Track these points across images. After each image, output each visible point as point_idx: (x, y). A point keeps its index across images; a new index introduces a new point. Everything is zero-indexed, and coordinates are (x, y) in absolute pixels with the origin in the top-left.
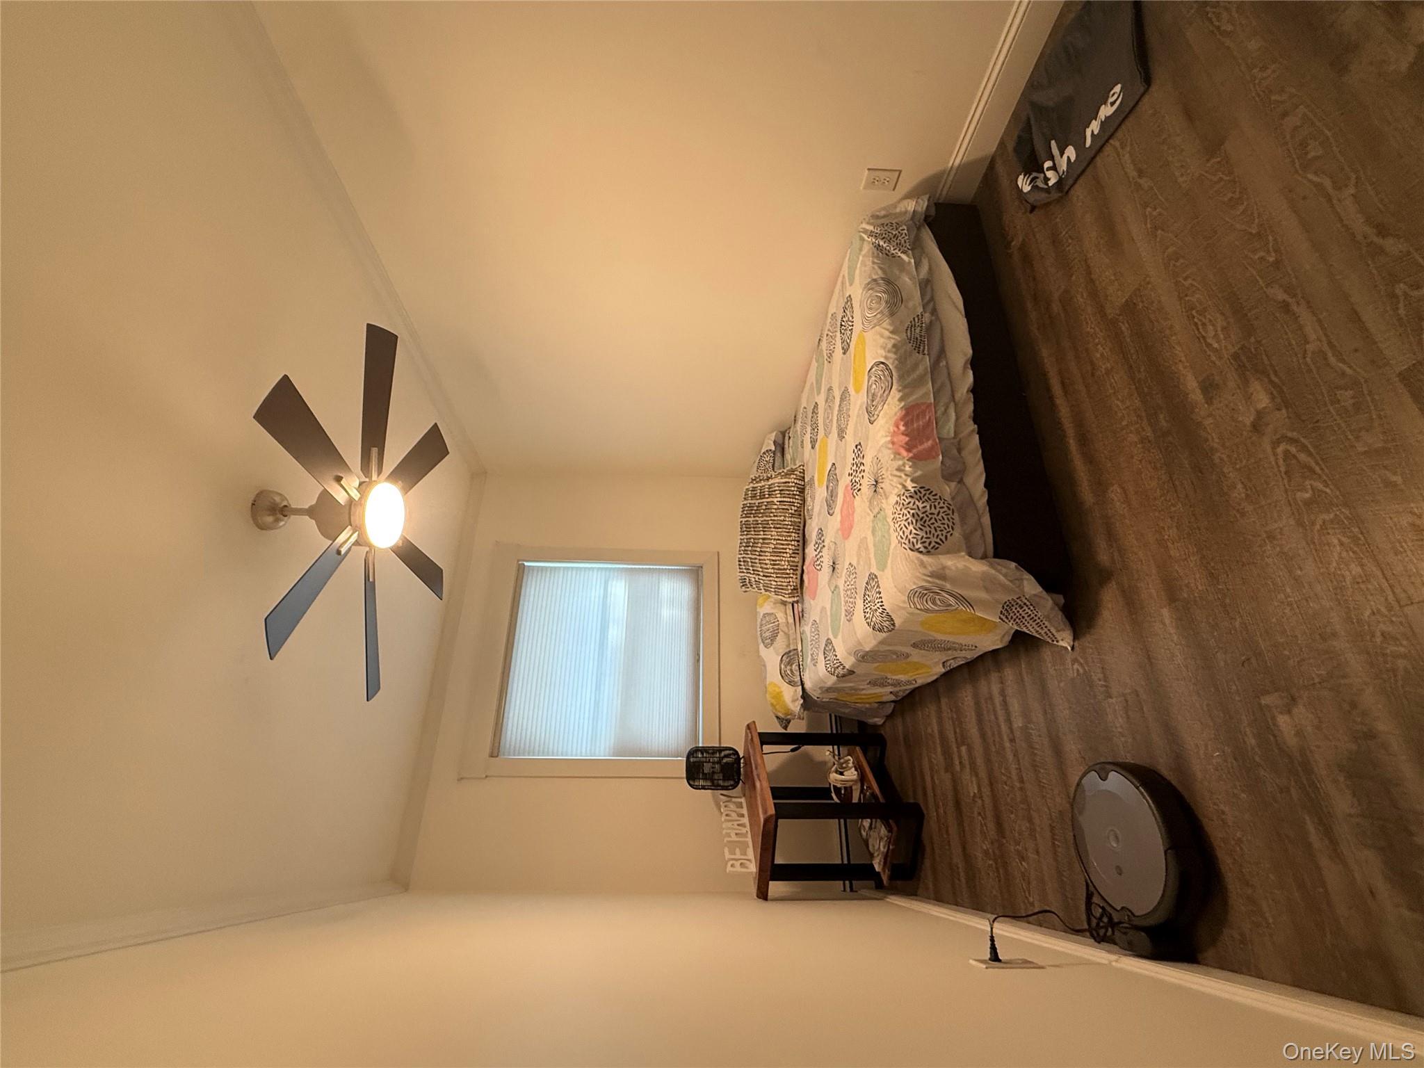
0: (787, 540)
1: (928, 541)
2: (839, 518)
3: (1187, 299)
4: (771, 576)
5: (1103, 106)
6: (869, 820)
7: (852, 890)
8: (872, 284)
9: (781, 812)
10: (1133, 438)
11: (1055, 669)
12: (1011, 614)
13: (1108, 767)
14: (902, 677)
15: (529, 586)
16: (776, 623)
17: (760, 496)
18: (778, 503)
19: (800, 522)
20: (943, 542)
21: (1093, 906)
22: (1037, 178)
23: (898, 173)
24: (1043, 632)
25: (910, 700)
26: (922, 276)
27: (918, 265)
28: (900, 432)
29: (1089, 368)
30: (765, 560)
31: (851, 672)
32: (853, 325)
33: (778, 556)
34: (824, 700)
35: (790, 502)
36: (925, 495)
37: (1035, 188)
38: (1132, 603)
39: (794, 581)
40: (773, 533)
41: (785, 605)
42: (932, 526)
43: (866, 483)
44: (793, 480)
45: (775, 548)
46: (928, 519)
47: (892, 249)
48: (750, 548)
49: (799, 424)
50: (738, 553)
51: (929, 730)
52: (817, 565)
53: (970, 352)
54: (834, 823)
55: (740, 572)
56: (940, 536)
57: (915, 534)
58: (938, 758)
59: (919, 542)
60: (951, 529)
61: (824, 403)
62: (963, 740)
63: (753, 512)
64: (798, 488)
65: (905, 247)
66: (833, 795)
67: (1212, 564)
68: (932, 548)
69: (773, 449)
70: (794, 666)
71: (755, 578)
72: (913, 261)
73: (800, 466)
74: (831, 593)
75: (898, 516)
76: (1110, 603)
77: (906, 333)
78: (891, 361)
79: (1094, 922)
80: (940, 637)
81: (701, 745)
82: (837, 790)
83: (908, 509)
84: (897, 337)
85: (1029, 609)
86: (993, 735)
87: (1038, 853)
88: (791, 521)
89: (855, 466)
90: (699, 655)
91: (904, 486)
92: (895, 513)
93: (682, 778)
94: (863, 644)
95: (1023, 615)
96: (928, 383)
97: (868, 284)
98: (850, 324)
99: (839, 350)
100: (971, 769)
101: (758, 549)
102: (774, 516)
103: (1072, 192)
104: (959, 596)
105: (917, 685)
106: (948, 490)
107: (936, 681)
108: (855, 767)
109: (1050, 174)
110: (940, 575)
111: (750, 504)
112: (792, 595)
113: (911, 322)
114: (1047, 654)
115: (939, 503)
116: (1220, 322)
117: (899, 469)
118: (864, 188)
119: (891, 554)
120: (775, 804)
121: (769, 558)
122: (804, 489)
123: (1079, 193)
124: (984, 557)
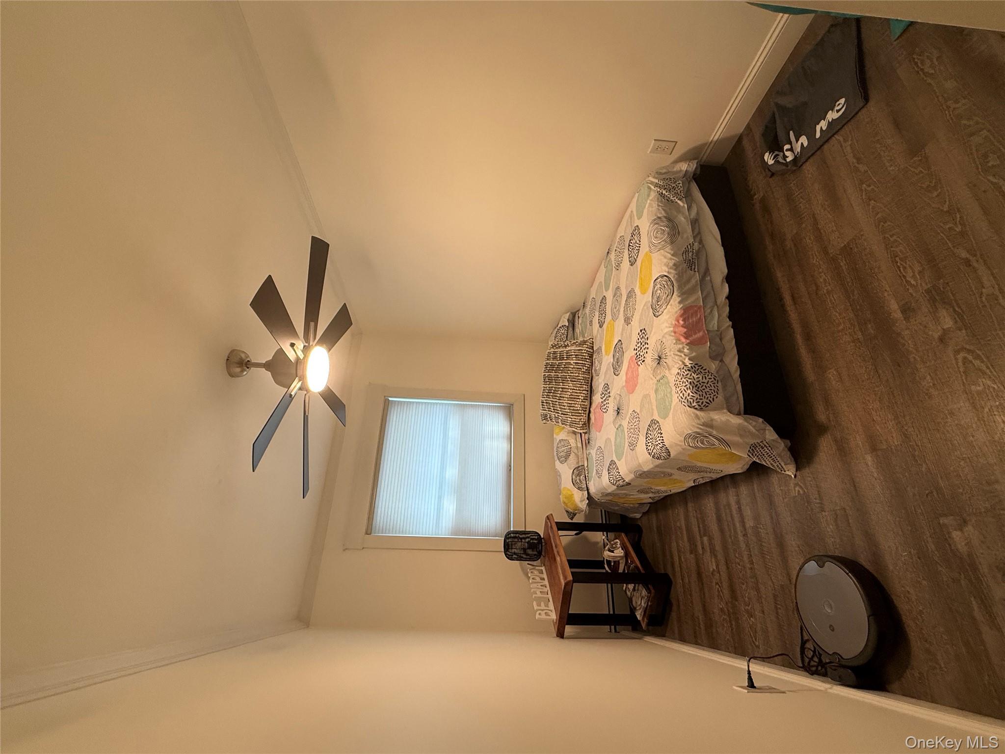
0: (580, 390)
1: (701, 401)
2: (624, 378)
3: (892, 249)
4: (567, 415)
5: (831, 111)
6: (633, 585)
7: (616, 631)
8: (657, 221)
9: (577, 578)
10: (847, 338)
11: (781, 490)
12: (756, 453)
13: (826, 559)
14: (663, 488)
15: (392, 415)
16: (569, 447)
17: (560, 358)
18: (574, 364)
19: (589, 378)
20: (711, 402)
21: (806, 650)
22: (778, 155)
23: (674, 143)
24: (775, 465)
25: (663, 504)
26: (692, 217)
27: (689, 208)
28: (680, 325)
29: (814, 288)
30: (563, 403)
31: (628, 484)
32: (640, 247)
33: (573, 401)
34: (603, 501)
35: (583, 364)
36: (698, 369)
37: (777, 162)
38: (842, 450)
39: (584, 418)
40: (570, 385)
41: (576, 434)
42: (703, 391)
43: (650, 357)
44: (585, 348)
45: (571, 395)
46: (701, 386)
47: (672, 196)
48: (552, 394)
49: (587, 310)
50: (541, 396)
51: (678, 524)
52: (603, 407)
53: (726, 271)
54: (603, 586)
55: (543, 410)
56: (709, 398)
57: (692, 396)
58: (685, 544)
59: (695, 402)
60: (716, 394)
61: (612, 297)
62: (705, 532)
63: (555, 369)
64: (588, 354)
65: (681, 195)
66: (606, 566)
67: (906, 428)
68: (704, 406)
69: (567, 324)
70: (582, 477)
71: (555, 415)
72: (686, 206)
73: (590, 339)
74: (616, 430)
75: (679, 383)
76: (825, 446)
77: (683, 255)
78: (673, 275)
79: (807, 660)
80: (699, 464)
81: (512, 530)
82: (609, 562)
83: (687, 379)
84: (677, 259)
85: (768, 449)
86: (730, 530)
87: (763, 612)
88: (583, 377)
89: (640, 344)
90: (510, 466)
91: (684, 363)
92: (677, 381)
93: (502, 552)
94: (643, 466)
95: (763, 453)
96: (698, 292)
97: (655, 220)
98: (638, 245)
99: (626, 264)
100: (711, 552)
101: (558, 395)
102: (571, 373)
103: (804, 167)
104: (720, 439)
105: (671, 493)
106: (713, 366)
107: (685, 491)
108: (622, 547)
109: (788, 154)
110: (709, 425)
111: (552, 363)
112: (582, 428)
113: (685, 248)
114: (774, 479)
115: (708, 375)
116: (917, 268)
117: (679, 351)
118: (650, 152)
119: (672, 409)
120: (572, 573)
121: (566, 402)
122: (592, 355)
123: (810, 169)
124: (739, 414)
